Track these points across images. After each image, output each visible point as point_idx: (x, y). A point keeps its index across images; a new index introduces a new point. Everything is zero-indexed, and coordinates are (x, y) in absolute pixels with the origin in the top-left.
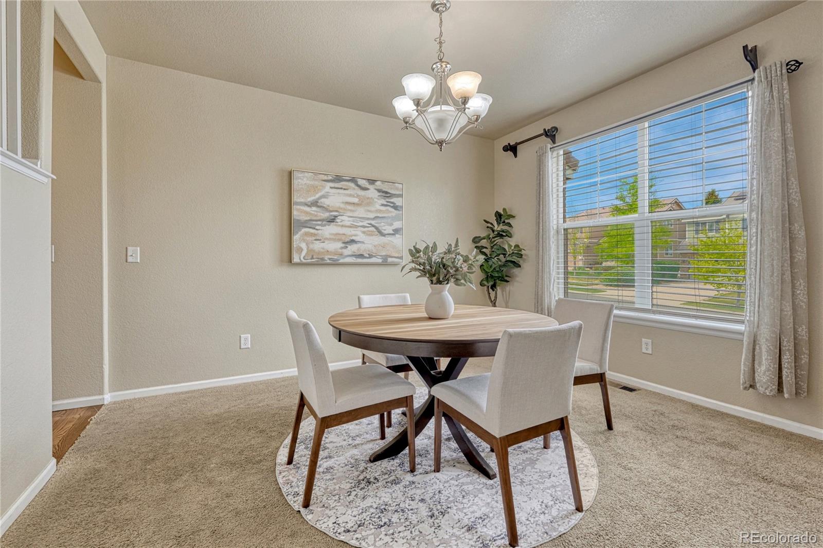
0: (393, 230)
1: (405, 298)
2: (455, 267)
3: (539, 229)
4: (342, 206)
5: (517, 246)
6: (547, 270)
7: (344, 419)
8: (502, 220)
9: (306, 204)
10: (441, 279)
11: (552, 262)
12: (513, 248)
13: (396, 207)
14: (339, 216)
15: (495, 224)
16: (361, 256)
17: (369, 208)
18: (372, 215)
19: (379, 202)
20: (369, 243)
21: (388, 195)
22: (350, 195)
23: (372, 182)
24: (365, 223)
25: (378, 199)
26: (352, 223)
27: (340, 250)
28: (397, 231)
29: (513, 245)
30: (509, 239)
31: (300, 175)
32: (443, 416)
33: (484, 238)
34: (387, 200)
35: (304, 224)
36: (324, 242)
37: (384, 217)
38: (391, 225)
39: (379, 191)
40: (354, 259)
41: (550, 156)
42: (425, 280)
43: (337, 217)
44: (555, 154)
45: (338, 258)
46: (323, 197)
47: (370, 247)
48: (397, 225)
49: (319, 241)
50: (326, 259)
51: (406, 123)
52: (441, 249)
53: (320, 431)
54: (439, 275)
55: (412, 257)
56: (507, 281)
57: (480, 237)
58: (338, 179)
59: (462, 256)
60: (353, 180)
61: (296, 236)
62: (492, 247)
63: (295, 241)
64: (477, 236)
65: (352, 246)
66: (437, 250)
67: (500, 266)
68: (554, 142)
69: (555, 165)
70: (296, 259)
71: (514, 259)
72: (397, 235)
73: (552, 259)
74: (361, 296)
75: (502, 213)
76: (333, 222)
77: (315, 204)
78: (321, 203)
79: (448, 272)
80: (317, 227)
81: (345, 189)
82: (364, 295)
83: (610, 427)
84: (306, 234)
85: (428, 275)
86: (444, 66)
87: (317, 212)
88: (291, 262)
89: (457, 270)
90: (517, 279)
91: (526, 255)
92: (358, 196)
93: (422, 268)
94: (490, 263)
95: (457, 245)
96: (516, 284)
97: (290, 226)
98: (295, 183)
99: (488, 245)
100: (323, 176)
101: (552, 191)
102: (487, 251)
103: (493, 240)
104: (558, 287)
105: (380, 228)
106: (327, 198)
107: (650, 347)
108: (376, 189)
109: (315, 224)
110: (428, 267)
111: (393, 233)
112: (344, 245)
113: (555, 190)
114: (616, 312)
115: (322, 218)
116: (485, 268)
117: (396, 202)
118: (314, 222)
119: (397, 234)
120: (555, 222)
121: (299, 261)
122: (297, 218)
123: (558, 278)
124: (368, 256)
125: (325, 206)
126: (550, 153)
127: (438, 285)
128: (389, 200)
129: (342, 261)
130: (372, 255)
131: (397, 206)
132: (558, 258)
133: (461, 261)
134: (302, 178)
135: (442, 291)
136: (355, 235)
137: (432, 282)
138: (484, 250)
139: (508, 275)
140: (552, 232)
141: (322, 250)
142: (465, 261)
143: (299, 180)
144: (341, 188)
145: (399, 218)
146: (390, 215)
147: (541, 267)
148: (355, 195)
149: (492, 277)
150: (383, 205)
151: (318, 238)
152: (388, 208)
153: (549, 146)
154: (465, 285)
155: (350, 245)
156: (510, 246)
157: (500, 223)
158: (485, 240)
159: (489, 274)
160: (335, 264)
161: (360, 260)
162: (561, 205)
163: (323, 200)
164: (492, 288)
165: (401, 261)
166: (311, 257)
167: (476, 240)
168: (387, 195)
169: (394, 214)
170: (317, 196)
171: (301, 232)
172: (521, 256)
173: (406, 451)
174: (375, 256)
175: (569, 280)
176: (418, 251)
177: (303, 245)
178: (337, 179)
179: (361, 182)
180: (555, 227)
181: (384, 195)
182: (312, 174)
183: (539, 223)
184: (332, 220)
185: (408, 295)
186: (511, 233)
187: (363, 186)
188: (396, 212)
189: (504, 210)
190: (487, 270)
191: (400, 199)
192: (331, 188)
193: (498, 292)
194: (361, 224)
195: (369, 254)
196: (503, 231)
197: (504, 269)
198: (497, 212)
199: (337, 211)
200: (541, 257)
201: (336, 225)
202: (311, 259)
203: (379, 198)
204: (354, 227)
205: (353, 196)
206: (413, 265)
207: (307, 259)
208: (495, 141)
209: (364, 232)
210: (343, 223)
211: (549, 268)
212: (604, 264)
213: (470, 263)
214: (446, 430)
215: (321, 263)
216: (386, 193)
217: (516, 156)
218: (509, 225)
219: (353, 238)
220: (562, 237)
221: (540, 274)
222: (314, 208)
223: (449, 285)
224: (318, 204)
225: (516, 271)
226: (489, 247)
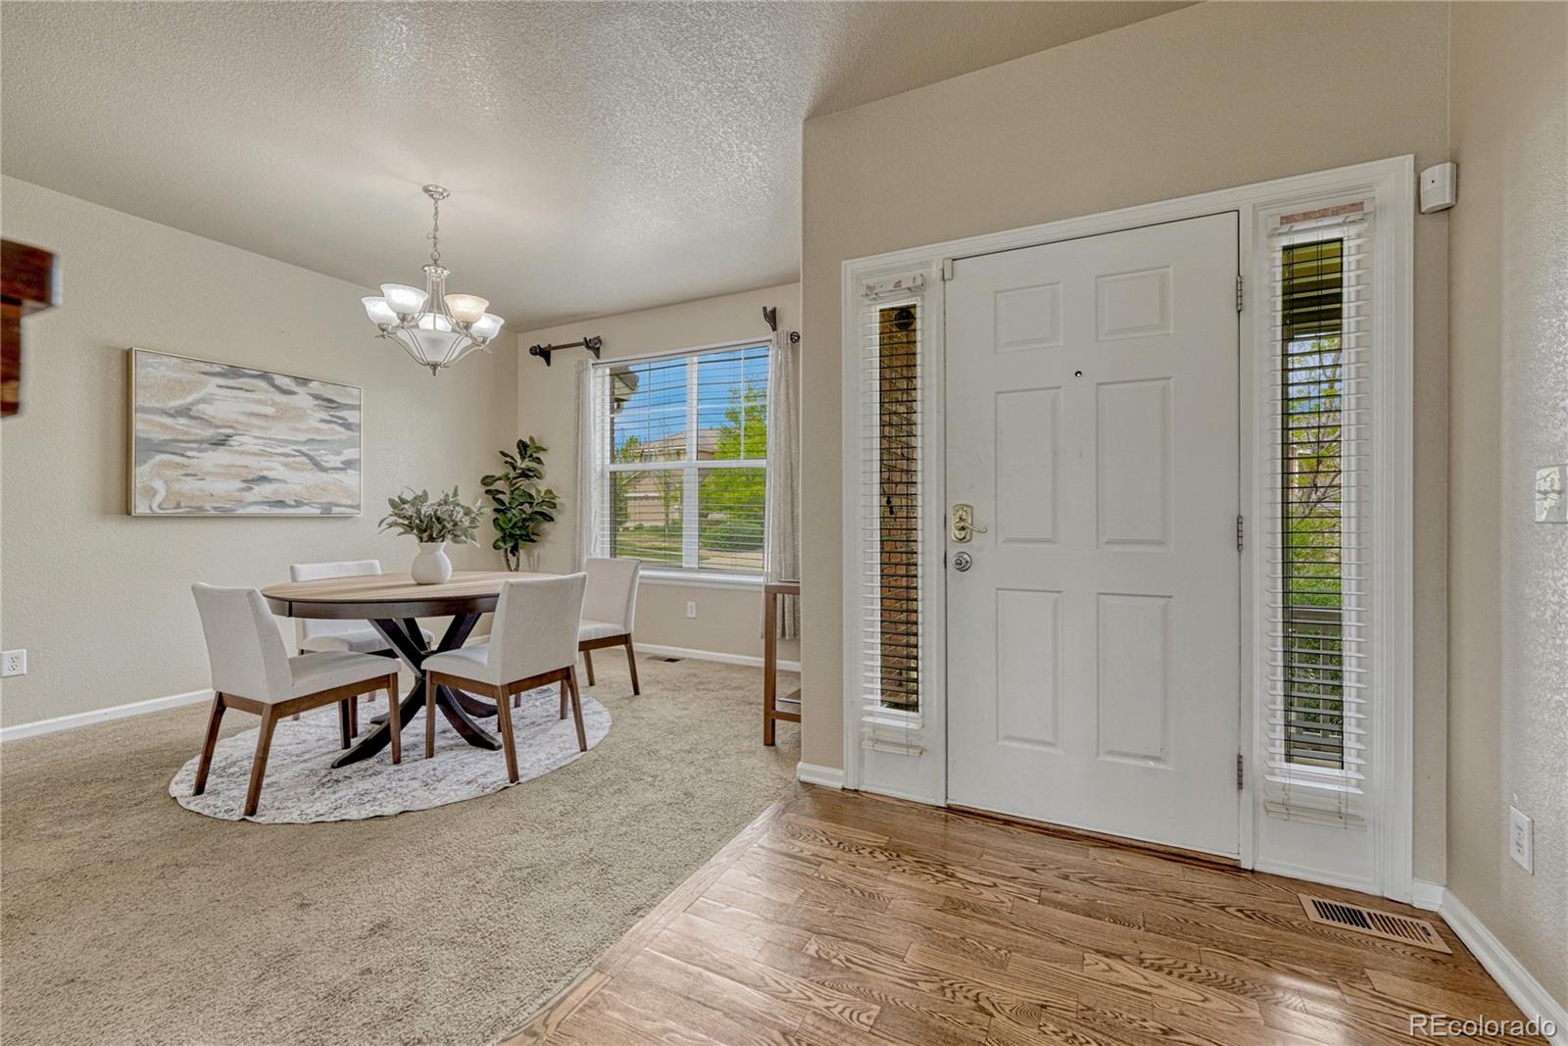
0: (342, 463)
1: (372, 566)
2: (452, 521)
3: (577, 470)
4: (242, 418)
5: (549, 492)
6: (586, 524)
7: (304, 705)
8: (528, 453)
9: (164, 412)
10: (434, 536)
11: (593, 514)
12: (542, 494)
13: (347, 426)
14: (235, 435)
15: (518, 457)
16: (281, 503)
17: (298, 425)
18: (302, 437)
19: (316, 416)
20: (297, 482)
21: (334, 405)
22: (259, 402)
23: (303, 381)
24: (288, 450)
25: (314, 411)
26: (263, 448)
27: (237, 494)
28: (348, 464)
29: (543, 490)
30: (538, 480)
31: (150, 360)
32: (437, 703)
33: (500, 479)
34: (332, 413)
35: (161, 447)
36: (203, 479)
37: (326, 441)
38: (339, 453)
39: (316, 397)
40: (267, 508)
41: (592, 374)
42: (413, 538)
43: (230, 437)
44: (599, 372)
45: (233, 507)
46: (202, 401)
47: (298, 488)
48: (350, 454)
49: (191, 478)
50: (209, 508)
51: (383, 330)
52: (433, 499)
53: (271, 720)
54: (432, 531)
55: (394, 508)
56: (533, 541)
57: (493, 476)
58: (234, 371)
59: (462, 507)
60: (265, 376)
61: (142, 468)
62: (512, 492)
63: (138, 476)
64: (490, 474)
65: (262, 487)
66: (428, 498)
67: (524, 520)
68: (598, 357)
69: (599, 386)
70: (140, 507)
71: (545, 509)
72: (349, 471)
73: (593, 510)
74: (296, 566)
75: (529, 443)
76: (223, 445)
77: (184, 412)
78: (198, 411)
79: (444, 527)
80: (189, 453)
81: (247, 391)
82: (301, 563)
83: (637, 692)
84: (165, 464)
85: (415, 531)
86: (439, 272)
87: (188, 426)
88: (128, 513)
89: (455, 524)
90: (550, 538)
91: (561, 504)
92: (274, 404)
93: (406, 522)
94: (509, 515)
95: (455, 494)
96: (547, 545)
97: (127, 450)
98: (140, 374)
99: (507, 490)
100: (202, 365)
101: (595, 421)
102: (506, 498)
103: (514, 481)
104: (603, 548)
105: (317, 458)
106: (211, 404)
107: (694, 611)
108: (310, 394)
109: (183, 448)
110: (417, 521)
111: (341, 466)
112: (245, 485)
113: (598, 420)
114: (642, 573)
115: (198, 437)
116: (501, 522)
117: (347, 417)
118: (182, 445)
119: (350, 468)
120: (599, 462)
121: (149, 512)
122: (145, 436)
123: (603, 536)
124: (294, 503)
125: (206, 417)
126: (592, 371)
127: (430, 543)
128: (336, 414)
129: (240, 511)
130: (301, 502)
131: (350, 424)
132: (603, 509)
133: (461, 514)
134: (156, 365)
135: (436, 550)
136: (270, 469)
137: (421, 540)
138: (500, 496)
139: (536, 532)
140: (594, 476)
141: (199, 493)
142: (466, 514)
143: (150, 369)
144: (241, 389)
145: (355, 443)
146: (336, 438)
147: (578, 521)
148: (270, 402)
149: (512, 536)
150: (323, 421)
151: (189, 472)
152: (333, 425)
153: (591, 361)
154: (466, 542)
155: (258, 485)
156: (538, 492)
157: (524, 458)
158: (502, 482)
159: (507, 532)
160: (225, 515)
161: (276, 511)
162: (608, 440)
163: (201, 407)
164: (512, 552)
165: (357, 511)
166: (174, 505)
167: (487, 481)
168: (330, 405)
169: (344, 437)
170: (190, 399)
171: (154, 461)
172: (554, 506)
173: (389, 747)
174: (307, 504)
175: (618, 538)
176: (404, 502)
177: (159, 485)
178: (232, 373)
179: (279, 380)
180: (599, 469)
181: (325, 403)
182: (178, 360)
183: (577, 462)
184: (221, 442)
185: (377, 562)
186: (540, 473)
187: (286, 388)
188: (349, 433)
189: (531, 439)
190: (503, 526)
191: (356, 413)
192: (219, 386)
193: (521, 559)
194: (281, 450)
195: (295, 501)
196: (529, 470)
197: (531, 524)
198: (521, 441)
199: (231, 427)
200: (579, 508)
201: (230, 451)
202: (176, 508)
203: (317, 408)
204: (265, 456)
205: (265, 403)
206: (394, 518)
207: (167, 509)
208: (519, 335)
209: (286, 465)
210: (244, 448)
211: (590, 523)
212: (710, 517)
213: (473, 516)
214: (442, 721)
215: (196, 515)
216: (330, 401)
217: (548, 364)
218: (538, 461)
219: (265, 473)
220: (607, 483)
221: (578, 530)
222: (182, 421)
223: (444, 543)
224: (191, 413)
225: (547, 526)
226: (508, 492)
